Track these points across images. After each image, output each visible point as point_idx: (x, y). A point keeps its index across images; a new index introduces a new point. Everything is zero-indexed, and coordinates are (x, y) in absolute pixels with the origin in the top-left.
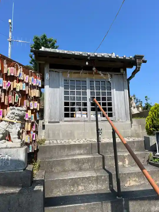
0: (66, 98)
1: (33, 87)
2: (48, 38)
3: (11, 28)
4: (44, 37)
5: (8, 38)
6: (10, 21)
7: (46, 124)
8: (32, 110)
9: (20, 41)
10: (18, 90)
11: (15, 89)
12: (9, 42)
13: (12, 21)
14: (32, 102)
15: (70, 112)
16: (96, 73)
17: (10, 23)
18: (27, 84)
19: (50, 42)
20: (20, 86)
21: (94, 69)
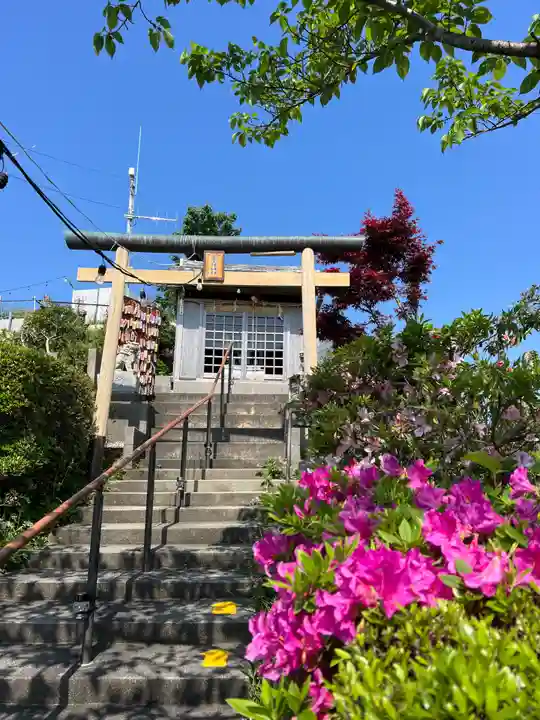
0: (208, 343)
1: (150, 325)
2: (216, 213)
3: (134, 187)
4: (208, 212)
5: (127, 210)
6: (131, 171)
7: (176, 381)
8: (149, 351)
9: (154, 218)
10: (134, 328)
11: (131, 327)
12: (129, 222)
13: (135, 171)
14: (148, 342)
15: (213, 365)
16: (257, 305)
17: (132, 176)
18: (144, 322)
19: (221, 222)
20: (136, 324)
21: (253, 298)
